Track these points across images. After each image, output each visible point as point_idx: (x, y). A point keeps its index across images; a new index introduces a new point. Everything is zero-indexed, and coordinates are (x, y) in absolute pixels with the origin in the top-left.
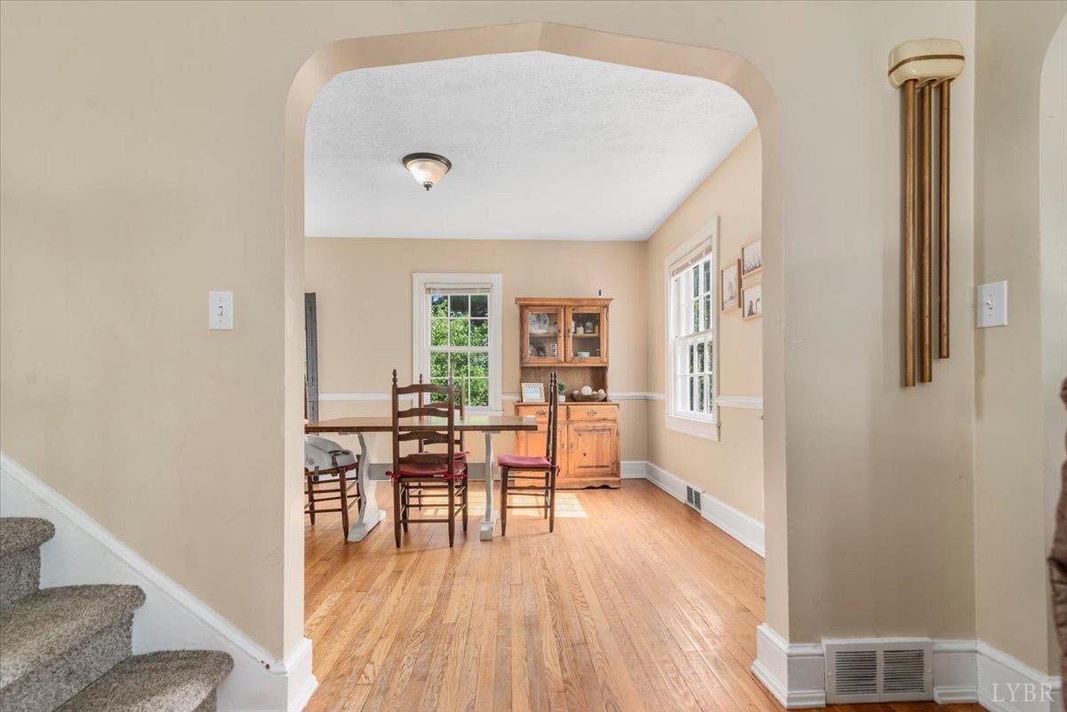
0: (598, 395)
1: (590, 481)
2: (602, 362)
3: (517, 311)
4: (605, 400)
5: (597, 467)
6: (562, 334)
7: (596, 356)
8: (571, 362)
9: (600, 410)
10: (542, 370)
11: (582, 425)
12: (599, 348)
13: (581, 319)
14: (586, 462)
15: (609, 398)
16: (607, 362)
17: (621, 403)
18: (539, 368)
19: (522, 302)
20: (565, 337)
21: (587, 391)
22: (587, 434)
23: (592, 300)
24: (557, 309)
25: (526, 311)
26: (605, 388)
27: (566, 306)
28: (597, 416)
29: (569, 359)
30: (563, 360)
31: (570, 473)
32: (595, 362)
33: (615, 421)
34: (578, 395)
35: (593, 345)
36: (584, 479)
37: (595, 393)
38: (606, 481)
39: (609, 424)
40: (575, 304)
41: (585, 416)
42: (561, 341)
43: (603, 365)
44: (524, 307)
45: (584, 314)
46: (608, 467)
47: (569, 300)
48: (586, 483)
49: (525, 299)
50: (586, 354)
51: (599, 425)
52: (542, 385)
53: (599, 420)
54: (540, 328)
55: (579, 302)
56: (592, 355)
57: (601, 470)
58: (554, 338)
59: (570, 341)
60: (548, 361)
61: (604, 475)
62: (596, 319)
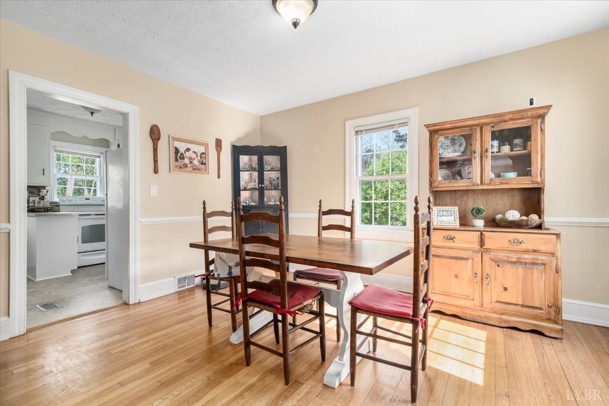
0: (527, 221)
1: (514, 320)
2: (533, 183)
3: (427, 134)
4: (539, 227)
5: (523, 306)
6: (478, 155)
7: (527, 175)
8: (490, 184)
9: (530, 240)
10: (459, 194)
11: (501, 255)
12: (530, 167)
13: (503, 137)
14: (506, 297)
15: (546, 225)
16: (543, 182)
17: (563, 232)
18: (455, 191)
19: (432, 128)
20: (481, 157)
21: (514, 215)
22: (509, 266)
23: (520, 111)
24: (471, 130)
25: (437, 136)
26: (539, 213)
27: (483, 124)
28: (523, 247)
29: (486, 181)
30: (479, 182)
31: (485, 304)
32: (525, 183)
33: (553, 254)
34: (501, 220)
35: (523, 164)
36: (504, 317)
37: (524, 218)
38: (537, 326)
39: (542, 258)
40: (495, 120)
41: (505, 244)
42: (476, 162)
43: (536, 186)
44: (434, 132)
45: (509, 130)
46: (540, 309)
47: (487, 117)
48: (508, 322)
49: (434, 125)
50: (512, 175)
51: (527, 257)
52: (457, 208)
53: (527, 251)
54: (455, 151)
55: (501, 117)
56: (519, 175)
57: (531, 311)
58: (469, 161)
59: (488, 163)
60: (460, 184)
61: (535, 318)
62: (524, 134)
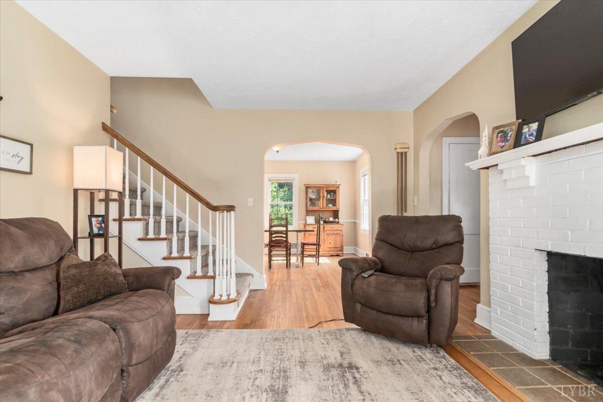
1: (332, 253)
2: (337, 208)
3: (304, 188)
4: (338, 223)
5: (335, 248)
6: (322, 198)
7: (335, 206)
9: (335, 226)
10: (314, 212)
11: (329, 232)
12: (336, 203)
13: (329, 192)
14: (331, 246)
16: (339, 209)
17: (344, 224)
21: (331, 219)
22: (331, 236)
23: (333, 185)
24: (320, 188)
26: (338, 218)
27: (323, 187)
29: (324, 207)
30: (322, 208)
31: (325, 249)
32: (334, 208)
33: (341, 231)
34: (328, 221)
35: (333, 202)
36: (330, 253)
37: (334, 220)
38: (338, 253)
39: (339, 232)
41: (331, 229)
42: (321, 200)
43: (337, 210)
44: (307, 188)
45: (330, 190)
46: (339, 248)
47: (325, 185)
49: (308, 185)
50: (331, 205)
51: (336, 232)
52: (314, 217)
53: (335, 230)
54: (313, 195)
55: (328, 186)
56: (333, 206)
57: (337, 249)
58: (319, 199)
59: (325, 200)
60: (316, 208)
61: (337, 251)
62: (334, 192)
